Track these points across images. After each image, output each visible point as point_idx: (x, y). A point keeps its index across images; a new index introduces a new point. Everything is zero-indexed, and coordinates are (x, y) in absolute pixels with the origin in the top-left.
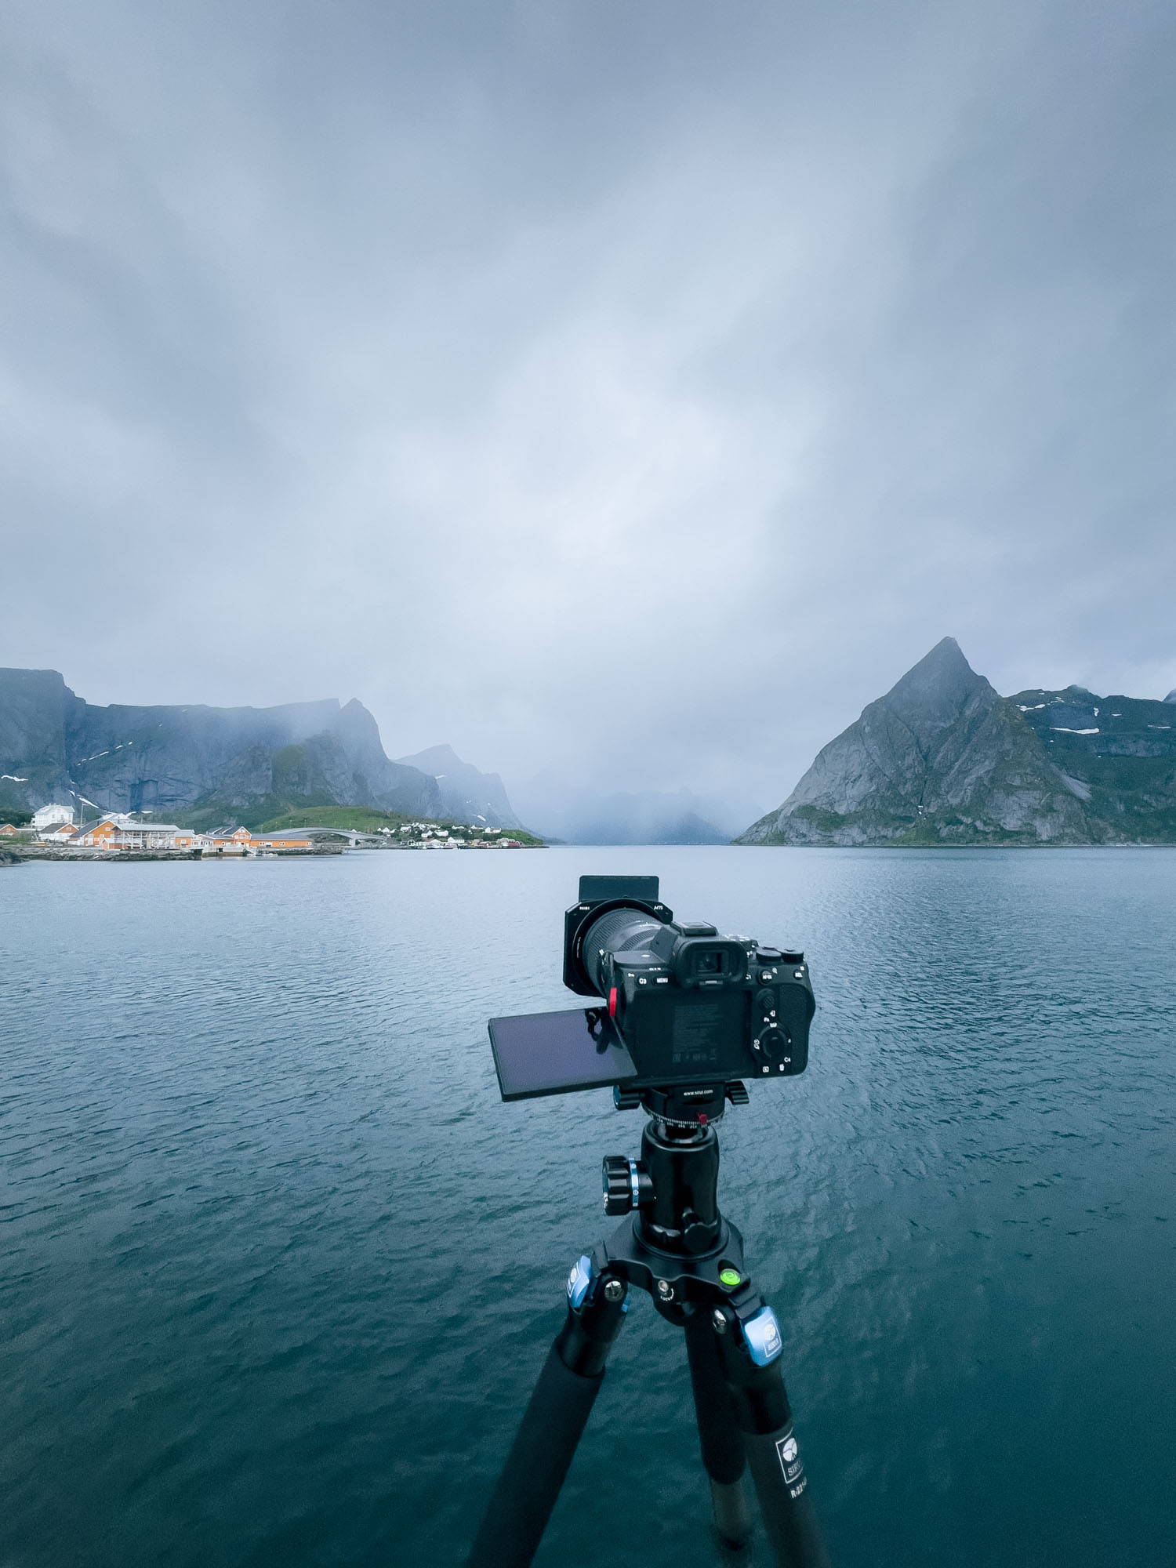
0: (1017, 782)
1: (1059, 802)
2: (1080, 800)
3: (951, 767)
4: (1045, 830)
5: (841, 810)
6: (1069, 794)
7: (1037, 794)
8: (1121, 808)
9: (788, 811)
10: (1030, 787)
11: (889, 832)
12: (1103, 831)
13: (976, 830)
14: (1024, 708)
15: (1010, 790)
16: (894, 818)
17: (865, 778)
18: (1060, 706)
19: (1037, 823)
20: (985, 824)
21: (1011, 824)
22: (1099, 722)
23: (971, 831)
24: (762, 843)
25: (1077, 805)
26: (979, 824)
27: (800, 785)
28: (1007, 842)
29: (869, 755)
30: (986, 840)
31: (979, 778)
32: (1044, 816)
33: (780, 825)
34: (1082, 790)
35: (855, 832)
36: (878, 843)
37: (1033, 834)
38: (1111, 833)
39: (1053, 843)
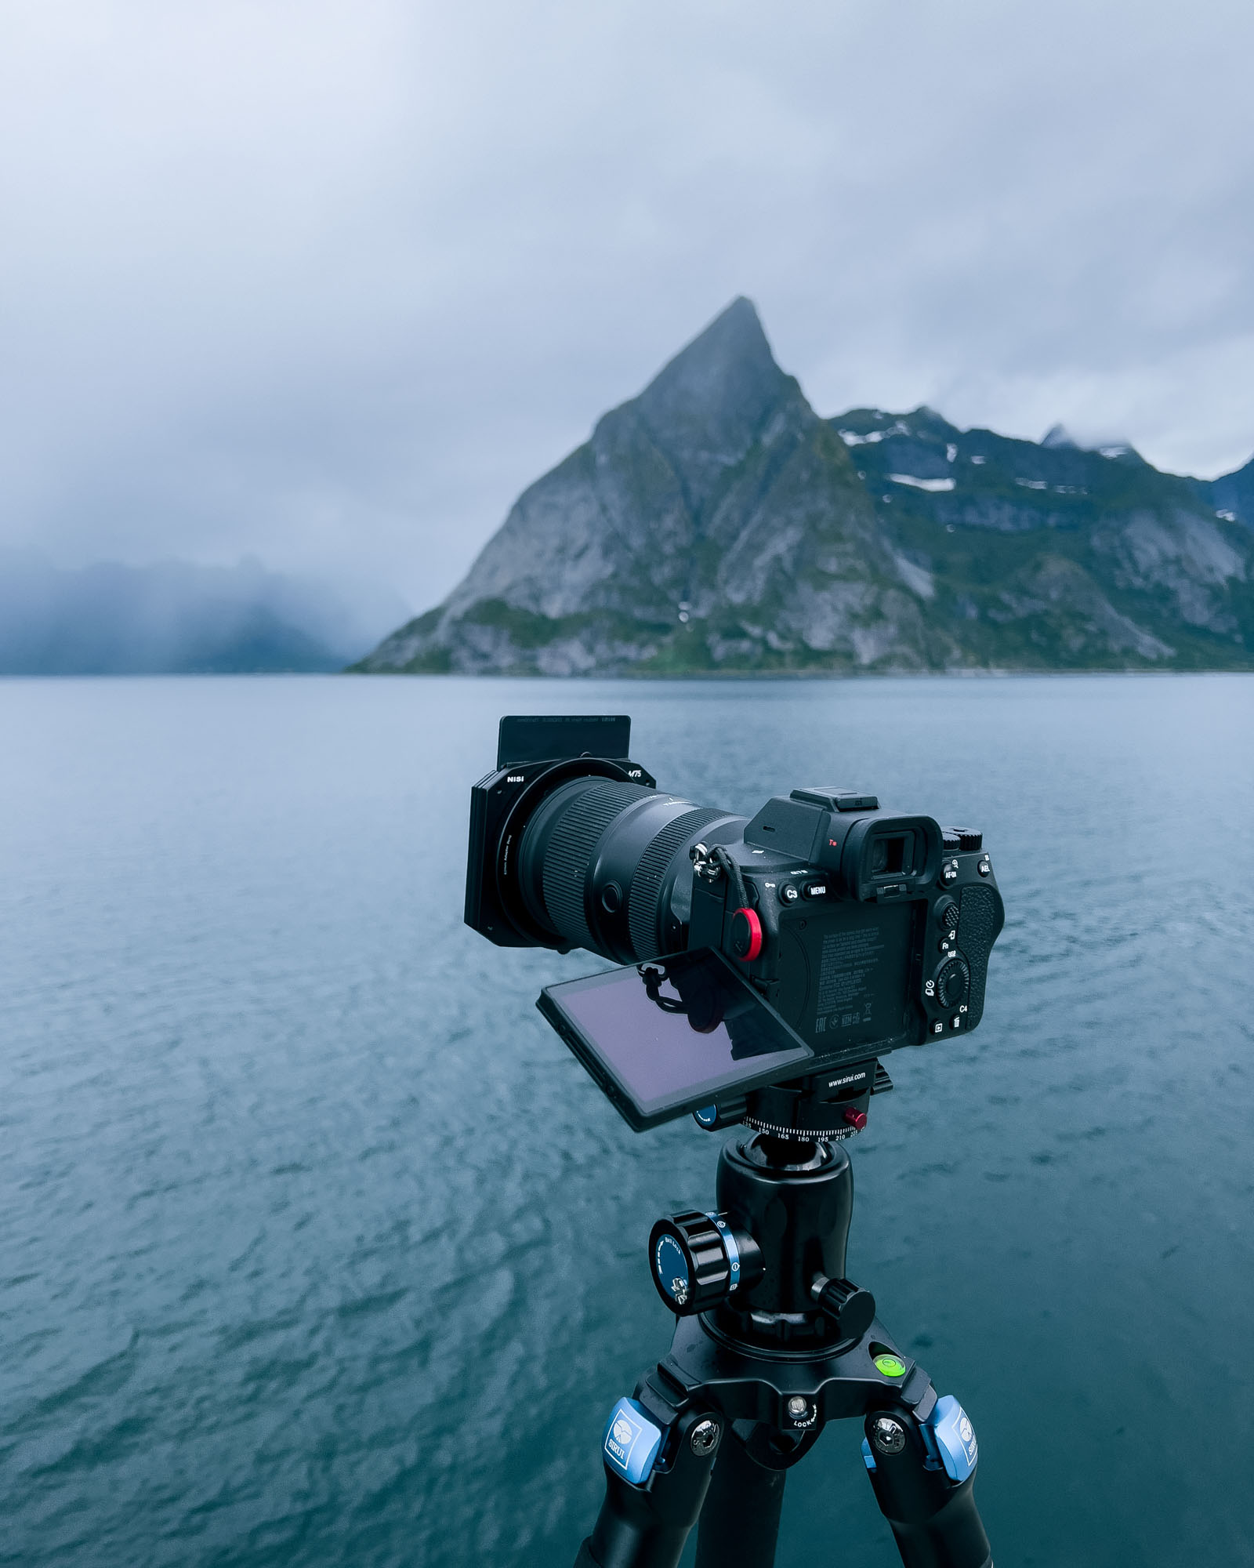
0: (832, 566)
1: (892, 602)
2: (919, 600)
3: (734, 537)
4: (867, 650)
5: (553, 609)
6: (905, 589)
7: (860, 587)
8: (972, 613)
9: (459, 609)
10: (849, 576)
11: (631, 651)
12: (947, 651)
13: (768, 649)
14: (851, 439)
15: (822, 580)
16: (642, 626)
17: (595, 552)
18: (899, 439)
19: (857, 635)
20: (783, 637)
21: (820, 638)
22: (957, 470)
23: (759, 650)
24: (410, 669)
25: (913, 608)
26: (773, 639)
27: (481, 559)
28: (812, 669)
29: (604, 509)
30: (782, 664)
31: (778, 559)
32: (866, 625)
33: (441, 635)
34: (922, 582)
35: (574, 651)
36: (614, 670)
37: (850, 655)
38: (957, 653)
39: (878, 668)
